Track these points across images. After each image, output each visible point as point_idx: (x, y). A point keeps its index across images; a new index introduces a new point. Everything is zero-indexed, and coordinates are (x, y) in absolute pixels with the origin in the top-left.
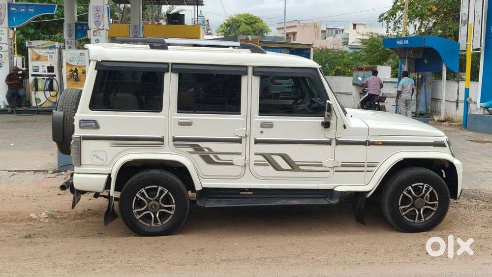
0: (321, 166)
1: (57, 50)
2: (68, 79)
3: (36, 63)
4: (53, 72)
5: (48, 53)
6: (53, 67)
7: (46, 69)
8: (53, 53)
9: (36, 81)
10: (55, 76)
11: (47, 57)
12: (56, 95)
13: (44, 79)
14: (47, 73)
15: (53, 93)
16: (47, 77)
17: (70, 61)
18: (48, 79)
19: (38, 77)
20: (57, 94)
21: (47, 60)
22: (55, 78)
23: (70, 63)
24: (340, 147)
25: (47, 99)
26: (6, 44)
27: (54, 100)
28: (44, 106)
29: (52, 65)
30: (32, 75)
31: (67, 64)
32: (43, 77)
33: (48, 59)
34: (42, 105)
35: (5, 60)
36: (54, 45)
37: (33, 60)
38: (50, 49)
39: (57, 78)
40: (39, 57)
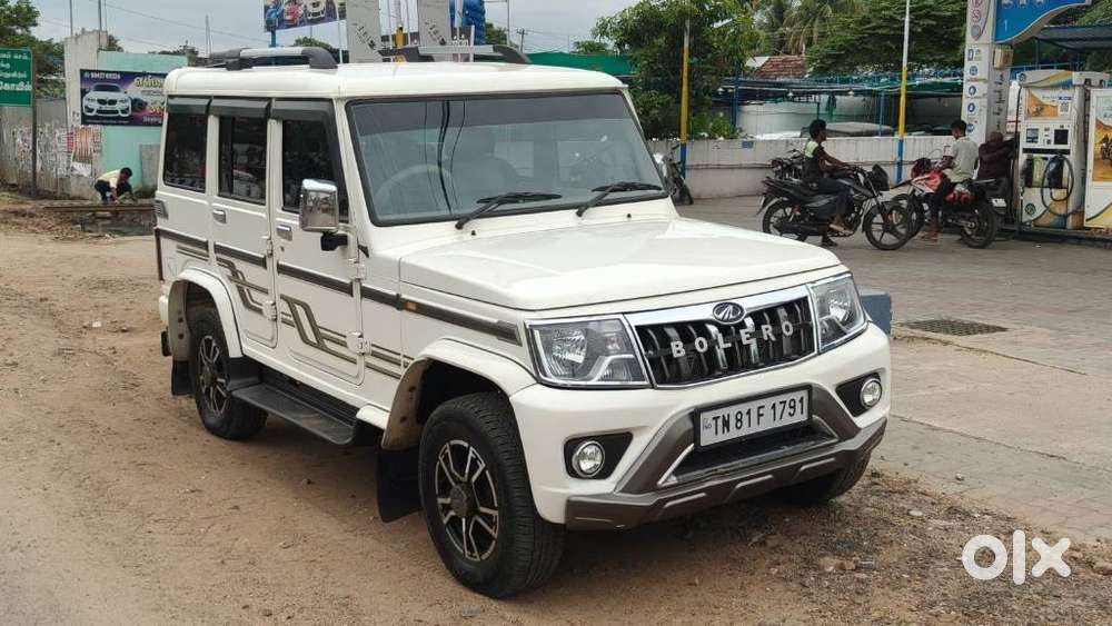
0: (344, 344)
1: (1077, 90)
2: (1096, 160)
3: (1034, 123)
4: (1066, 143)
5: (1060, 98)
6: (1067, 131)
7: (1052, 138)
8: (1070, 98)
9: (1030, 162)
10: (1067, 152)
11: (1056, 107)
12: (1067, 198)
13: (1046, 159)
14: (1053, 146)
15: (1058, 193)
16: (1053, 156)
17: (1105, 116)
18: (1053, 160)
19: (1035, 155)
20: (1069, 195)
21: (1056, 115)
22: (1067, 156)
23: (1106, 122)
24: (369, 304)
25: (1047, 208)
26: (985, 81)
27: (1060, 210)
28: (1040, 222)
29: (1065, 128)
30: (1026, 151)
31: (1099, 125)
32: (1044, 155)
33: (1060, 113)
34: (1037, 218)
35: (980, 115)
36: (1068, 78)
37: (1029, 115)
38: (1064, 88)
39: (1071, 157)
40: (1042, 109)
